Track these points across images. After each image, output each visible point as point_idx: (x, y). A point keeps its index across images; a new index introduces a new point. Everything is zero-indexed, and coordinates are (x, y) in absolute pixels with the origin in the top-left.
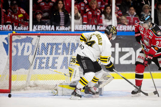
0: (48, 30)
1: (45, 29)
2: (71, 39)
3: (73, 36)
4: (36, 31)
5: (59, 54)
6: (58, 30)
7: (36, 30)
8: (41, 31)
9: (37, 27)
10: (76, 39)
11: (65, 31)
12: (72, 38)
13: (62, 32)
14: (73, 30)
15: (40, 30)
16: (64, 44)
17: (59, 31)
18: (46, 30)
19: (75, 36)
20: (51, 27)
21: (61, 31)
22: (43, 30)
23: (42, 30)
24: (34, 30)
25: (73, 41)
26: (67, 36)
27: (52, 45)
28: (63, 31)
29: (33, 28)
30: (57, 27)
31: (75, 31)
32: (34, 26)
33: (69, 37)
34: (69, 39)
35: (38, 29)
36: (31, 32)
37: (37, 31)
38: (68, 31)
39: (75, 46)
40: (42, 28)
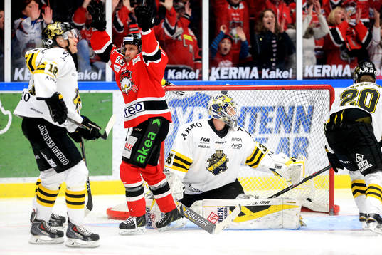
0: (243, 78)
1: (237, 75)
2: (297, 97)
3: (302, 91)
4: (217, 80)
5: (270, 131)
6: (267, 77)
7: (218, 77)
8: (228, 79)
9: (219, 72)
10: (308, 97)
11: (283, 79)
12: (300, 96)
13: (276, 81)
14: (300, 77)
15: (226, 77)
16: (281, 109)
17: (269, 79)
18: (239, 78)
19: (306, 91)
20: (251, 71)
21: (273, 79)
22: (233, 79)
23: (230, 77)
24: (213, 79)
25: (303, 103)
26: (288, 91)
27: (254, 110)
28: (279, 79)
29: (210, 74)
30: (264, 70)
31: (304, 78)
32: (213, 69)
33: (292, 94)
34: (294, 98)
35: (222, 77)
36: (206, 83)
37: (220, 80)
38: (288, 79)
39: (303, 114)
40: (231, 73)
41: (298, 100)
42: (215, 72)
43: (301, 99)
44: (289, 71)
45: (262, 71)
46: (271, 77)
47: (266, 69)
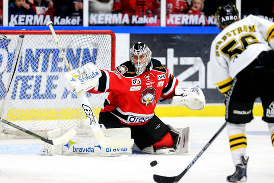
0: (38, 24)
1: (33, 21)
2: (83, 40)
3: (88, 36)
4: (15, 25)
5: (60, 70)
6: (58, 23)
7: (16, 23)
8: (25, 25)
9: (17, 19)
10: (93, 41)
11: (71, 25)
12: (86, 40)
13: (65, 27)
14: (86, 24)
15: (23, 24)
16: (70, 51)
17: (60, 25)
18: (34, 24)
19: (91, 36)
20: (44, 18)
21: (63, 25)
22: (29, 25)
23: (27, 23)
24: (12, 25)
25: (88, 46)
26: (76, 36)
27: (47, 52)
28: (68, 25)
29: (9, 21)
30: (55, 18)
31: (90, 25)
32: (12, 16)
33: (79, 38)
34: (80, 41)
35: (20, 23)
36: (6, 28)
37: (18, 25)
38: (76, 25)
39: (89, 56)
40: (27, 20)
41: (84, 43)
42: (13, 18)
43: (87, 43)
44: (77, 19)
45: (54, 18)
46: (61, 23)
47: (57, 17)
